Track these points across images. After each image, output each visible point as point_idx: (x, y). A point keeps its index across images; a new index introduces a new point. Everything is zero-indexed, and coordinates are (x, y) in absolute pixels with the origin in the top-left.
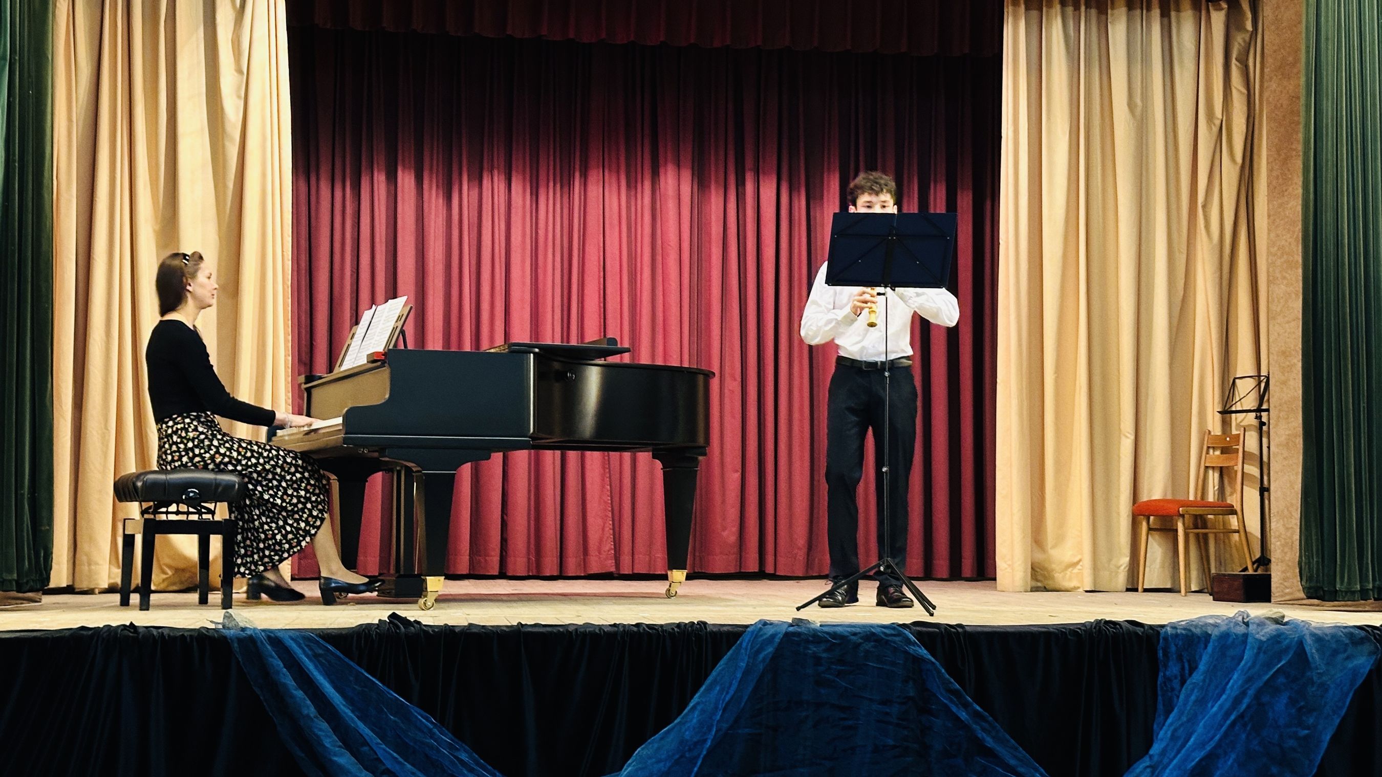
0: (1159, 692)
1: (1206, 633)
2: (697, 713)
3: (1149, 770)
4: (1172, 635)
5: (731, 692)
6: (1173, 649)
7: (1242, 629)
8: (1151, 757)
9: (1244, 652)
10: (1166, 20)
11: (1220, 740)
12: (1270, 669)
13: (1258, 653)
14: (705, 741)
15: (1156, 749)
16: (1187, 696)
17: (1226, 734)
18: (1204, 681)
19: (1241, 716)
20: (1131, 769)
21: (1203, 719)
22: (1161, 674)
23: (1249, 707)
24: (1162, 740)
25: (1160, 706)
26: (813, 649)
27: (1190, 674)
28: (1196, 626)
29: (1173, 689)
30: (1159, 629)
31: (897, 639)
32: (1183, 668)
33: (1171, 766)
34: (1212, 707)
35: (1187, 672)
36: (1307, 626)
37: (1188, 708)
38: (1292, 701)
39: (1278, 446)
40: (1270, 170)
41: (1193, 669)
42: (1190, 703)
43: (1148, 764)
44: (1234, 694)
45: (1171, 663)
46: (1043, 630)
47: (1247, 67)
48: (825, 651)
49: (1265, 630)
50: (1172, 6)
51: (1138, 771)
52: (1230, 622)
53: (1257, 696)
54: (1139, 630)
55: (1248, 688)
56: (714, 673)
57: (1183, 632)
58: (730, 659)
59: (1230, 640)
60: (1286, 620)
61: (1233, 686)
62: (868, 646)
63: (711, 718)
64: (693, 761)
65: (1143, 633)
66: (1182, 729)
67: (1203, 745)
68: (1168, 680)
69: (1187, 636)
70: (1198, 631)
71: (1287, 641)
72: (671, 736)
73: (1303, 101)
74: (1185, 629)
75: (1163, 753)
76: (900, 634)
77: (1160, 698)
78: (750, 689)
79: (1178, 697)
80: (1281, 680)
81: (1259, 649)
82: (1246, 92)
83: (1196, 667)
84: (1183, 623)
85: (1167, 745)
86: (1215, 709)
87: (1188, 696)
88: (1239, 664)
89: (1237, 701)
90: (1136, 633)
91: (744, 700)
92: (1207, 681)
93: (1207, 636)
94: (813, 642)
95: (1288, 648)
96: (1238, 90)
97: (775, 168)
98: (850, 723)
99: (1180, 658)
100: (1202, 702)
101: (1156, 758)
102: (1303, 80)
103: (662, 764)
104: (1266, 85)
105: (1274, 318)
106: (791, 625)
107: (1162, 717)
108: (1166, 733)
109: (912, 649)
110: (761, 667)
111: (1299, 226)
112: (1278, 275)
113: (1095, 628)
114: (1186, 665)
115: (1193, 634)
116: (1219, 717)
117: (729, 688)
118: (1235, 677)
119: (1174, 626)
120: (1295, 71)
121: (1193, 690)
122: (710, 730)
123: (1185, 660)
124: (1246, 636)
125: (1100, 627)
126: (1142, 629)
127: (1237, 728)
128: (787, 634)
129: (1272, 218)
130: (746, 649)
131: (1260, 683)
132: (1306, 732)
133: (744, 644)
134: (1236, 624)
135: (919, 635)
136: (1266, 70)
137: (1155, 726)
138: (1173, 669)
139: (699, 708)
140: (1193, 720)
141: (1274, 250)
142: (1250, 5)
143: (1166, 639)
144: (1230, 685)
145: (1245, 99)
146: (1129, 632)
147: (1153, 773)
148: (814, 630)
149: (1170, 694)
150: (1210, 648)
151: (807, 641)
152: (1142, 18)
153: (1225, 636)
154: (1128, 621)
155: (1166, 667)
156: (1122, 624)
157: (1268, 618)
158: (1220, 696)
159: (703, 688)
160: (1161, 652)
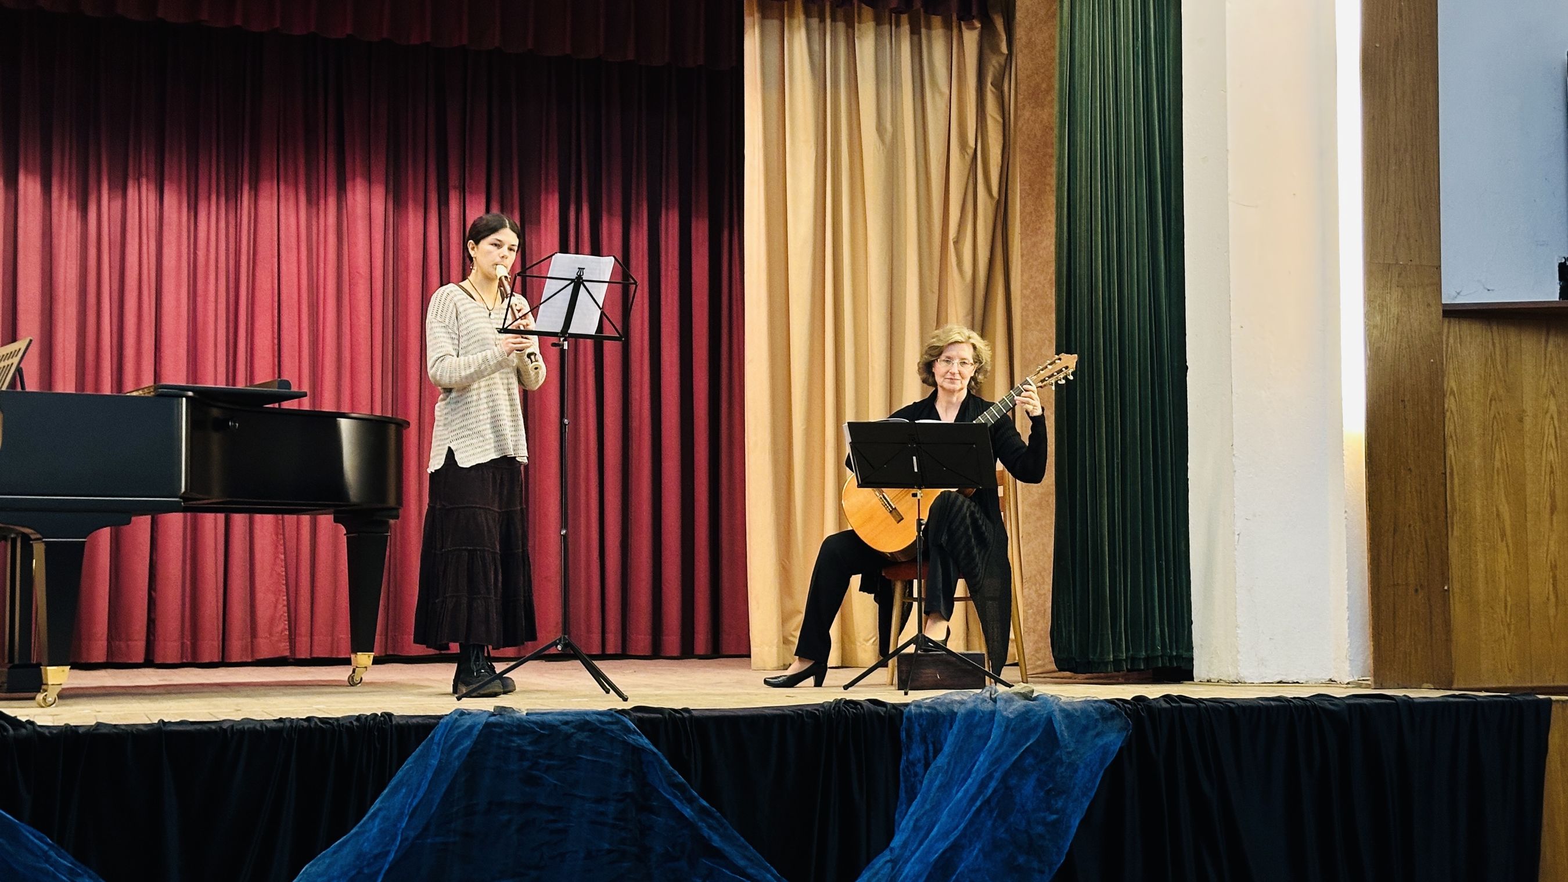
0: (902, 779)
1: (952, 711)
2: (377, 821)
3: (889, 865)
4: (916, 713)
5: (420, 794)
6: (917, 729)
7: (988, 706)
8: (892, 850)
9: (991, 731)
10: (916, 38)
11: (965, 828)
12: (1017, 750)
13: (1006, 732)
14: (388, 853)
15: (897, 842)
16: (931, 781)
17: (971, 822)
18: (949, 763)
19: (987, 802)
20: (870, 865)
21: (946, 807)
22: (904, 758)
23: (995, 791)
24: (903, 830)
25: (903, 794)
26: (517, 741)
27: (935, 757)
28: (941, 704)
29: (916, 774)
30: (902, 708)
31: (614, 727)
32: (927, 751)
33: (913, 860)
34: (957, 792)
35: (931, 755)
36: (1056, 701)
37: (932, 795)
38: (1041, 784)
40: (1024, 206)
41: (937, 751)
42: (934, 789)
43: (888, 858)
44: (979, 779)
45: (914, 746)
46: (778, 712)
47: (1002, 92)
48: (531, 743)
49: (1014, 707)
50: (922, 23)
51: (877, 866)
52: (977, 699)
53: (1004, 780)
54: (881, 710)
55: (995, 771)
56: (400, 773)
57: (928, 711)
58: (419, 756)
59: (977, 718)
60: (1035, 695)
61: (979, 769)
62: (581, 736)
63: (395, 825)
65: (884, 713)
66: (925, 818)
67: (946, 834)
68: (912, 764)
69: (931, 714)
70: (942, 709)
71: (1036, 718)
72: (346, 850)
73: (1056, 131)
74: (929, 707)
75: (905, 845)
76: (618, 722)
77: (902, 785)
78: (443, 790)
79: (921, 783)
80: (1029, 761)
81: (1007, 727)
82: (1001, 120)
83: (941, 749)
84: (928, 701)
85: (909, 836)
86: (960, 794)
88: (986, 744)
89: (983, 785)
90: (878, 714)
91: (436, 803)
92: (952, 763)
93: (953, 715)
94: (517, 734)
95: (1037, 725)
96: (992, 118)
97: (483, 186)
98: (560, 825)
99: (924, 740)
100: (946, 788)
101: (897, 852)
102: (1056, 108)
104: (1019, 112)
106: (493, 715)
107: (904, 807)
108: (908, 822)
109: (631, 739)
110: (457, 763)
111: (1052, 268)
112: (1032, 320)
113: (833, 709)
114: (931, 747)
115: (938, 713)
116: (965, 802)
117: (418, 789)
118: (981, 759)
119: (918, 706)
120: (1049, 98)
121: (937, 775)
122: (394, 839)
123: (929, 742)
124: (993, 713)
125: (839, 707)
126: (884, 709)
127: (983, 814)
128: (487, 725)
129: (1024, 258)
130: (439, 744)
131: (1007, 765)
132: (1055, 817)
133: (436, 739)
134: (984, 700)
135: (640, 722)
136: (1020, 97)
137: (897, 816)
138: (917, 752)
139: (381, 814)
140: (937, 808)
141: (1027, 292)
142: (1004, 25)
143: (909, 719)
144: (976, 767)
145: (1000, 128)
146: (870, 712)
147: (893, 869)
148: (520, 720)
149: (913, 779)
150: (955, 728)
151: (511, 733)
152: (891, 35)
153: (972, 713)
154: (869, 700)
155: (909, 749)
156: (863, 703)
157: (1017, 694)
158: (965, 780)
159: (386, 791)
160: (904, 733)
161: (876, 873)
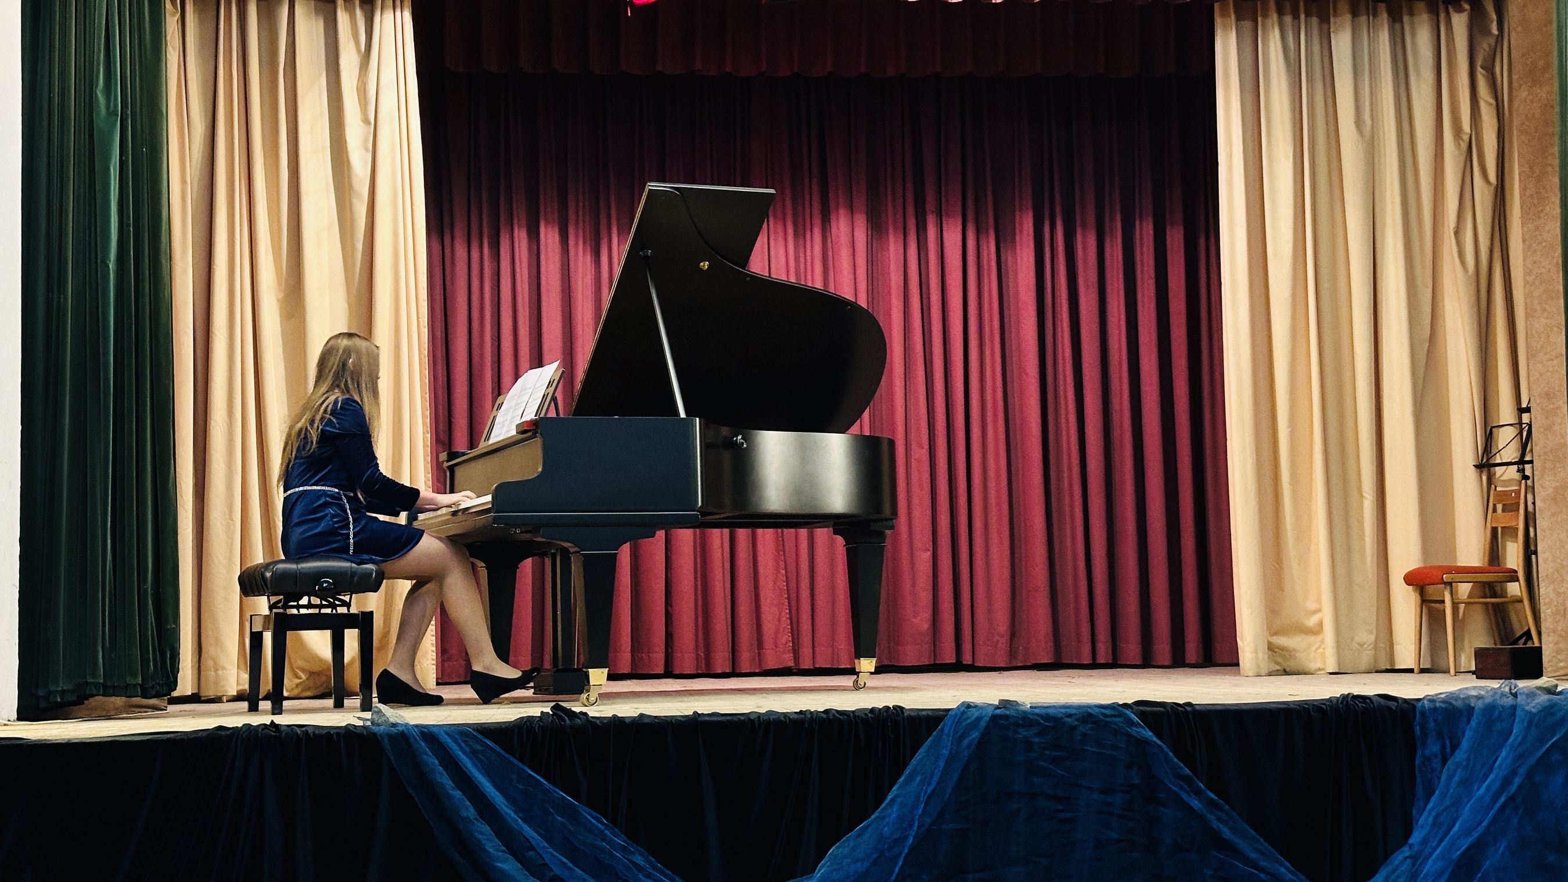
0: (1418, 774)
1: (1469, 706)
2: (896, 807)
3: (1409, 861)
4: (1429, 709)
5: (934, 782)
6: (1432, 724)
7: (1509, 701)
8: (1411, 846)
9: (1512, 726)
10: (1397, 26)
11: (1489, 826)
12: (1542, 746)
13: (1529, 727)
14: (906, 838)
15: (1416, 838)
16: (1450, 776)
17: (1494, 821)
18: (1468, 759)
19: (1511, 799)
20: (1388, 862)
21: (1468, 803)
22: (1419, 753)
23: (1520, 787)
24: (1422, 827)
25: (1419, 790)
26: (1023, 733)
27: (1453, 752)
28: (1457, 698)
29: (1433, 770)
30: (1415, 703)
31: (1118, 720)
32: (1444, 746)
33: (1434, 856)
34: (1479, 788)
35: (1448, 750)
37: (1451, 791)
39: (1544, 500)
40: (1523, 190)
41: (1455, 747)
42: (1453, 785)
43: (1407, 854)
44: (1503, 774)
45: (1429, 741)
46: (1283, 706)
47: (1493, 74)
48: (1036, 735)
49: (1536, 701)
50: (1405, 9)
51: (1396, 862)
52: (1496, 693)
53: (1529, 775)
54: (1393, 705)
55: (1519, 767)
56: (914, 762)
57: (1443, 705)
58: (931, 746)
60: (1559, 689)
61: (1501, 764)
62: (1083, 729)
63: (912, 812)
64: (894, 860)
65: (1396, 707)
66: (1445, 814)
67: (1467, 832)
68: (1427, 759)
69: (1446, 709)
70: (1459, 704)
71: (1561, 713)
72: (867, 835)
73: (1557, 109)
74: (1444, 702)
75: (1425, 841)
76: (1121, 715)
77: (1419, 780)
78: (955, 779)
79: (1439, 779)
81: (1530, 722)
82: (1493, 102)
83: (1459, 745)
84: (1442, 696)
85: (1429, 832)
86: (1482, 790)
87: (1450, 778)
88: (1507, 739)
89: (1507, 781)
90: (1389, 708)
91: (949, 791)
92: (1472, 757)
93: (1470, 710)
94: (1023, 726)
95: (1562, 720)
96: (1486, 102)
97: (959, 209)
98: (1069, 815)
99: (1440, 735)
100: (1466, 784)
101: (1416, 848)
102: (1558, 84)
103: (859, 864)
104: (1515, 93)
105: (1533, 356)
106: (997, 707)
107: (1422, 803)
108: (1428, 817)
109: (1135, 731)
110: (967, 753)
111: (1558, 252)
112: (1538, 307)
113: (1342, 703)
114: (1448, 742)
115: (1454, 708)
116: (1487, 799)
117: (931, 777)
118: (1503, 754)
119: (1432, 700)
120: (1547, 75)
121: (1455, 771)
122: (911, 826)
123: (1446, 737)
124: (1514, 708)
125: (1347, 702)
126: (1396, 704)
127: (1508, 812)
128: (994, 718)
129: (1527, 243)
130: (949, 734)
131: (1532, 760)
133: (946, 730)
134: (1503, 695)
135: (1142, 715)
136: (1515, 77)
137: (1414, 812)
138: (1433, 747)
139: (899, 800)
140: (1457, 804)
141: (1530, 279)
142: (1495, 7)
143: (1423, 713)
144: (1497, 763)
145: (1495, 113)
146: (1381, 708)
147: (1413, 865)
148: (1024, 712)
149: (1430, 776)
150: (1474, 723)
151: (1017, 725)
152: (1369, 27)
153: (1491, 708)
154: (1379, 695)
155: (1424, 745)
156: (1374, 699)
157: (1539, 688)
158: (1486, 776)
159: (902, 779)
160: (1418, 727)
161: (1394, 870)
